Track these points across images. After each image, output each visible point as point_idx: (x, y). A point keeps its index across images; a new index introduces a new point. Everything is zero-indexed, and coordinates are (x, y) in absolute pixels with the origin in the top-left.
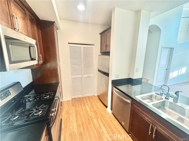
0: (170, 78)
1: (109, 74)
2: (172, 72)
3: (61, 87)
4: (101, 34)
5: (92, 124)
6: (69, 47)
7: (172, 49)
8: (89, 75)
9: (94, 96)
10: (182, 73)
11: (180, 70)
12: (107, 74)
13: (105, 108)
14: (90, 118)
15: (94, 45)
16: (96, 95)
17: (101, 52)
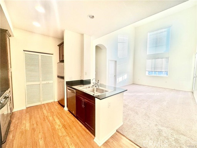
0: (118, 82)
1: (64, 77)
2: (119, 78)
3: (11, 92)
4: (59, 45)
5: (47, 121)
6: (24, 54)
7: (116, 61)
8: (48, 82)
9: (54, 102)
10: (125, 79)
11: (123, 76)
12: (63, 78)
13: (63, 108)
14: (45, 117)
15: (53, 54)
16: (56, 100)
17: (60, 61)
